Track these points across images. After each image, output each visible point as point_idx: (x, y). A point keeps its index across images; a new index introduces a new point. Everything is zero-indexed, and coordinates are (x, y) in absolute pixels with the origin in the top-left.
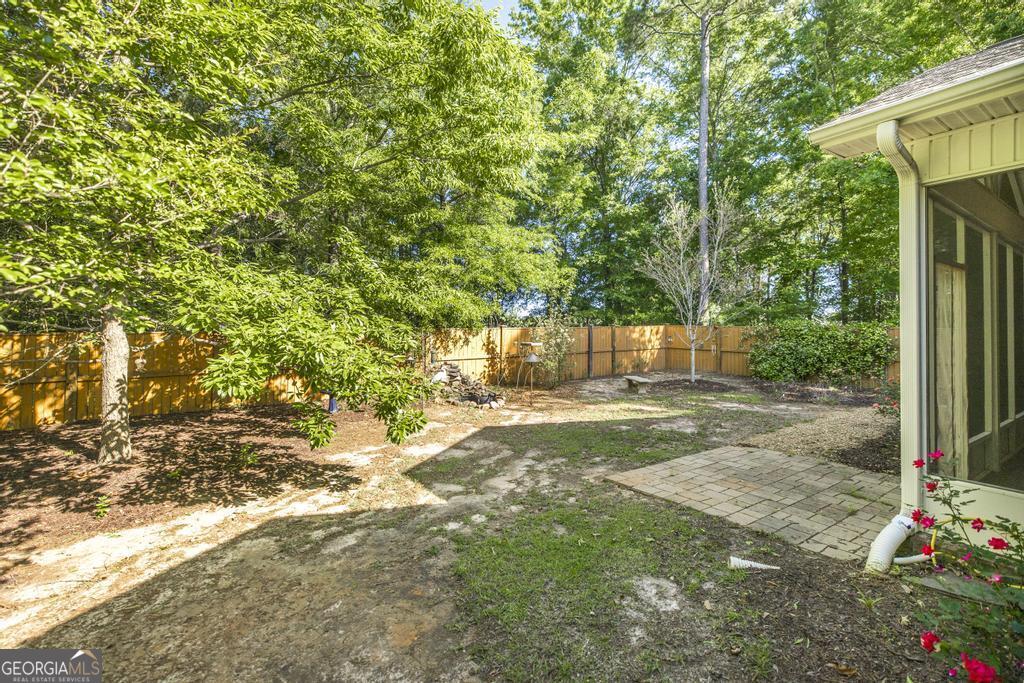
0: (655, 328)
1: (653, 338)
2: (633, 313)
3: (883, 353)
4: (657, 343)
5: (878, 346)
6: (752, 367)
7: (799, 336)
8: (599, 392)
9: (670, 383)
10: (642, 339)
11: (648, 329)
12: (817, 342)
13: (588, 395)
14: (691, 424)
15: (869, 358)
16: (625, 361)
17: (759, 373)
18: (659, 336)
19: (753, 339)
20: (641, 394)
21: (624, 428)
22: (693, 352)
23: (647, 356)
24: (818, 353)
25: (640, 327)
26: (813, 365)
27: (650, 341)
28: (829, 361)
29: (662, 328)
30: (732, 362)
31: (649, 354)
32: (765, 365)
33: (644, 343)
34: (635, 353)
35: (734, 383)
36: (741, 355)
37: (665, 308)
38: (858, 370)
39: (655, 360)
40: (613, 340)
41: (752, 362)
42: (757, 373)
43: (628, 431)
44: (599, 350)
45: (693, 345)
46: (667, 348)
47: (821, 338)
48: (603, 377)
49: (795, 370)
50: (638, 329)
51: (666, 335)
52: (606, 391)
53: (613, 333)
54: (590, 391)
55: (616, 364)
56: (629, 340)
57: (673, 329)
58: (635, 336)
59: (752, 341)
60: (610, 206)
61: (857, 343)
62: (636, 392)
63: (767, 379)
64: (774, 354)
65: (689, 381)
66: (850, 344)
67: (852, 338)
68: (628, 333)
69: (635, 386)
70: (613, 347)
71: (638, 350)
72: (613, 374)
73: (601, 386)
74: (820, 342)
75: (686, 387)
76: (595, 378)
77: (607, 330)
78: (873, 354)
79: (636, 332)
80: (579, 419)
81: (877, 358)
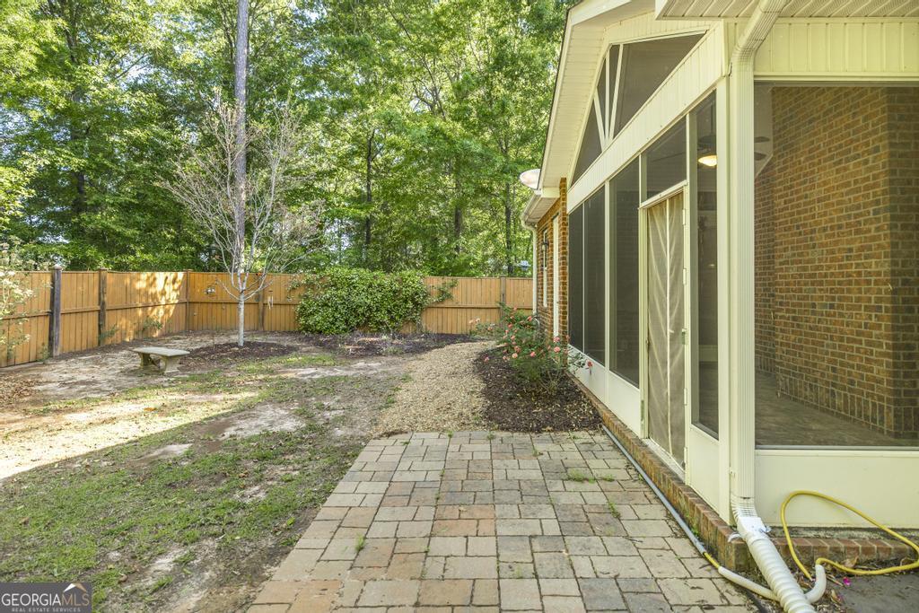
0: (171, 275)
1: (169, 289)
2: (133, 253)
3: (419, 300)
4: (174, 295)
5: (417, 294)
6: (302, 321)
7: (352, 286)
8: (83, 383)
9: (210, 351)
10: (152, 290)
11: (160, 276)
12: (367, 291)
13: (61, 391)
14: (282, 412)
15: (410, 305)
16: (124, 325)
17: (309, 326)
18: (176, 286)
19: (302, 288)
20: (170, 375)
21: (179, 449)
22: (242, 307)
23: (159, 314)
24: (368, 302)
25: (149, 273)
26: (363, 315)
27: (163, 293)
28: (377, 311)
29: (181, 275)
30: (278, 317)
31: (162, 312)
32: (318, 318)
33: (154, 296)
34: (140, 312)
35: (287, 342)
36: (288, 307)
37: (183, 248)
38: (401, 316)
39: (170, 319)
40: (101, 293)
41: (301, 314)
42: (307, 328)
43: (188, 456)
44: (73, 309)
45: (242, 297)
46: (188, 303)
47: (370, 286)
48: (82, 353)
49: (346, 321)
50: (144, 275)
51: (187, 284)
52: (98, 378)
53: (102, 283)
54: (64, 384)
55: (106, 329)
56: (129, 292)
57: (198, 277)
58: (141, 285)
59: (301, 291)
60: (96, 84)
61: (400, 291)
62: (160, 372)
63: (320, 332)
64: (326, 305)
65: (236, 345)
66: (394, 292)
67: (397, 286)
68: (128, 281)
69: (156, 362)
70: (102, 303)
71: (145, 307)
72: (103, 345)
73: (81, 370)
74: (370, 290)
75: (236, 355)
76: (65, 357)
77: (90, 277)
78: (413, 300)
79: (142, 281)
80: (62, 454)
81: (416, 304)
